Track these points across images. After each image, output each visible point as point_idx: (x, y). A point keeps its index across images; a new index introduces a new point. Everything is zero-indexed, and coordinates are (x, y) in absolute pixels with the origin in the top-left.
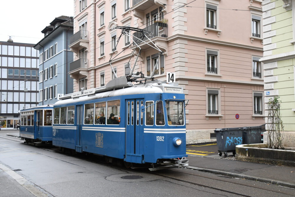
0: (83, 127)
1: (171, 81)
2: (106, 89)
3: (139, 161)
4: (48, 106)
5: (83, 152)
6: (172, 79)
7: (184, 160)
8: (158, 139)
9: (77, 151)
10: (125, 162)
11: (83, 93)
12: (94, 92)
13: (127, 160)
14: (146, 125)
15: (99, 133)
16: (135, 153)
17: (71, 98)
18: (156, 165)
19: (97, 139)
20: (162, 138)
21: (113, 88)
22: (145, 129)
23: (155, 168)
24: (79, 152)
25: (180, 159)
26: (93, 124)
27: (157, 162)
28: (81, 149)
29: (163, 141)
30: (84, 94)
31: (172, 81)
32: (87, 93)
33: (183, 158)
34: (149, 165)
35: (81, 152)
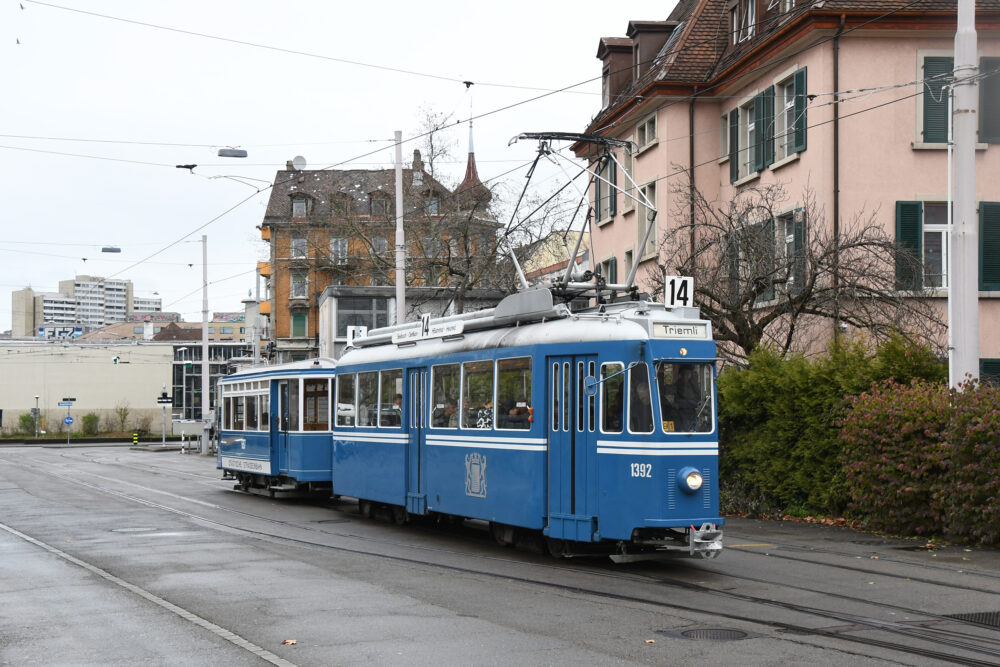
0: (428, 437)
1: (679, 303)
2: (494, 322)
3: (585, 536)
4: (316, 367)
5: (430, 511)
6: (682, 295)
7: (709, 531)
8: (635, 471)
9: (409, 510)
10: (547, 537)
11: (427, 331)
12: (459, 330)
13: (553, 531)
14: (604, 430)
15: (475, 454)
16: (573, 512)
17: (391, 343)
18: (631, 547)
19: (468, 472)
20: (647, 469)
21: (516, 320)
22: (599, 443)
23: (630, 556)
24: (416, 512)
25: (698, 528)
26: (458, 426)
27: (633, 537)
28: (422, 503)
29: (648, 476)
30: (431, 334)
31: (682, 302)
32: (441, 330)
33: (704, 525)
34: (610, 545)
35: (422, 513)
